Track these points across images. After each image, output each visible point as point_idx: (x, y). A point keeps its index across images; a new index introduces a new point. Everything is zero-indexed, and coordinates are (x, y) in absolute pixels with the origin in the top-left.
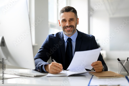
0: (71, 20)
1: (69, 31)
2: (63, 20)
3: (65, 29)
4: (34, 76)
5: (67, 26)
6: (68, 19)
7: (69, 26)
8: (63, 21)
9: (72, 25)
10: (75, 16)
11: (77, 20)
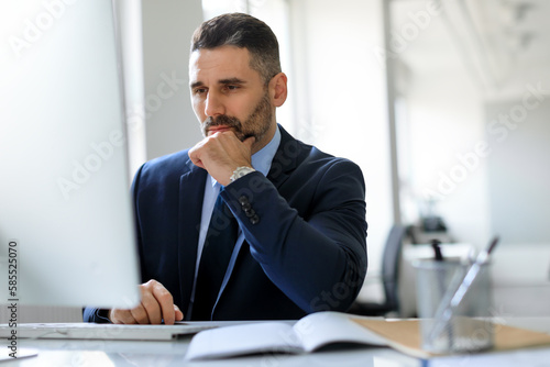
0: (228, 85)
4: (174, 336)
6: (211, 83)
8: (197, 91)
10: (252, 65)
11: (267, 85)
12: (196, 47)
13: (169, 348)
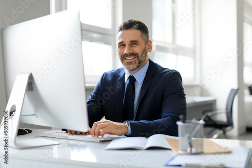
0: (134, 43)
1: (129, 63)
2: (119, 43)
3: (124, 60)
4: (100, 141)
5: (126, 54)
6: (127, 42)
7: (128, 54)
8: (120, 46)
9: (134, 52)
10: (141, 36)
11: (146, 44)
12: (121, 30)
13: (98, 145)
